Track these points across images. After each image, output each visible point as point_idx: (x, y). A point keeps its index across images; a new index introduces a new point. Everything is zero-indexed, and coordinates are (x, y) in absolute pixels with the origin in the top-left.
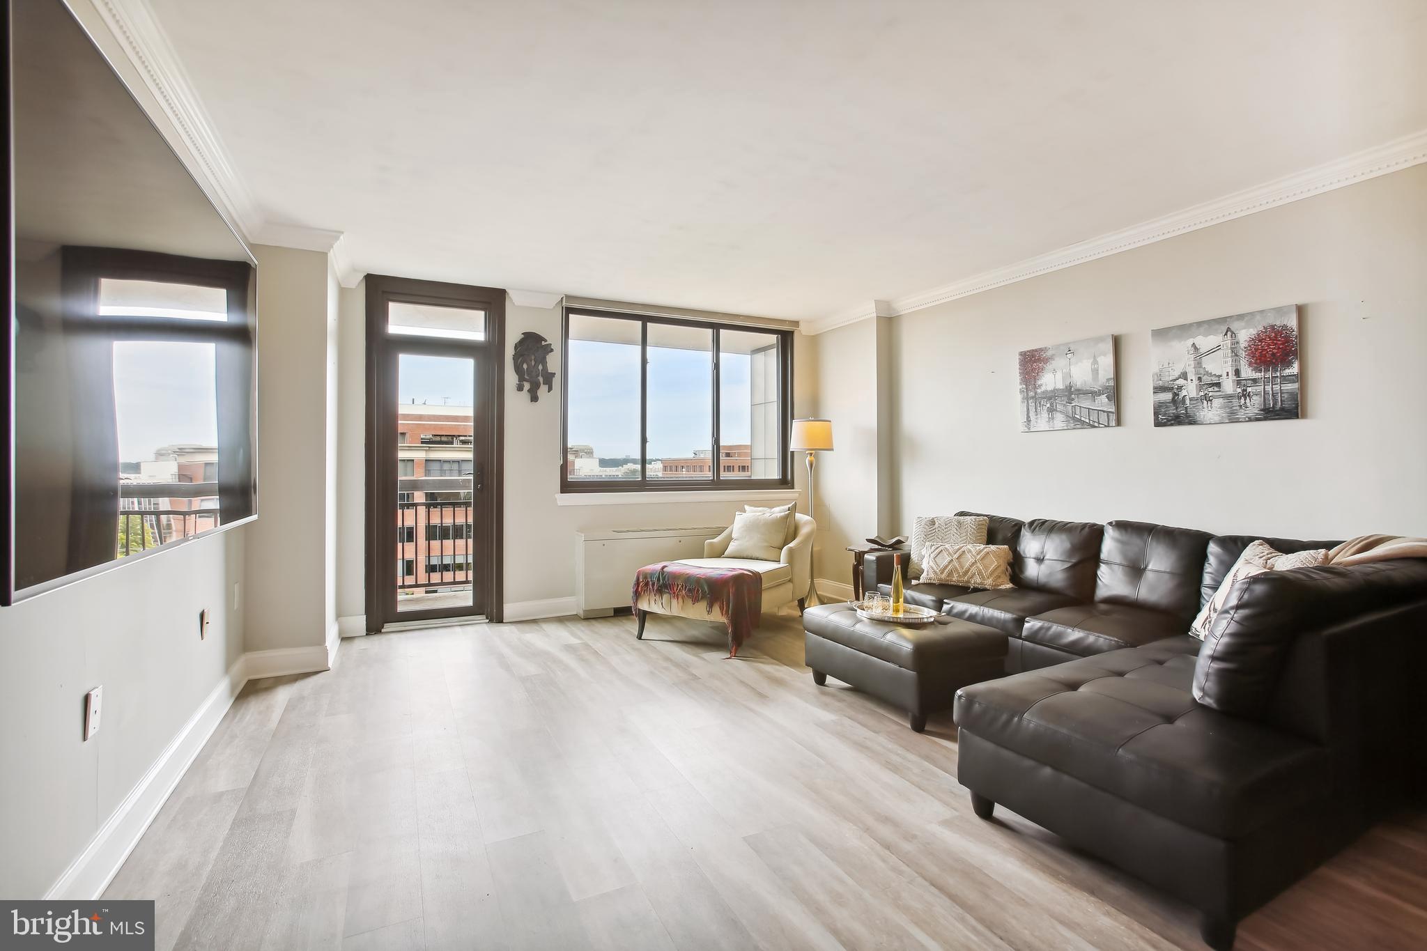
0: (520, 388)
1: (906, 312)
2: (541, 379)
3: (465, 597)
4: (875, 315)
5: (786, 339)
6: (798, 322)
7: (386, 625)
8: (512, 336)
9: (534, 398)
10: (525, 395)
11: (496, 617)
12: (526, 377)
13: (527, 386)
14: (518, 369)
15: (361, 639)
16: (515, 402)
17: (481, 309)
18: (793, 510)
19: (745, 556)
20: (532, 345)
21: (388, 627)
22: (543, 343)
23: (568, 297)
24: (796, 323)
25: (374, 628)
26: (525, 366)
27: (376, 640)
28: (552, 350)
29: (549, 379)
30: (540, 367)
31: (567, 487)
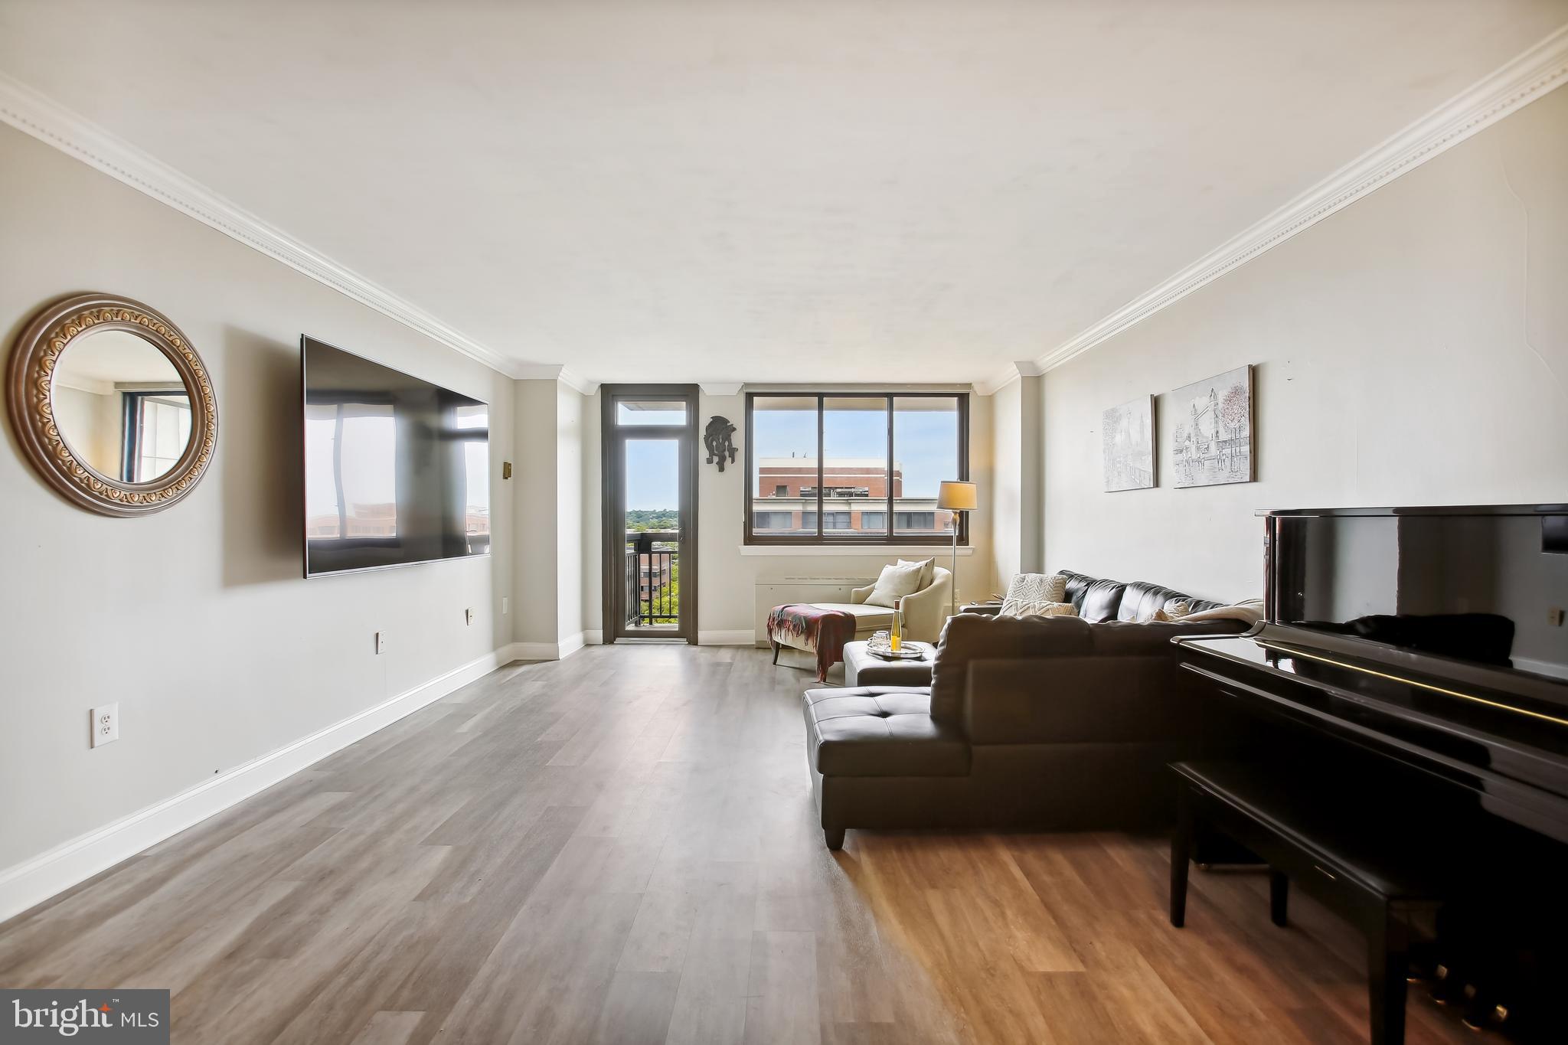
0: (710, 461)
1: (1049, 370)
2: (727, 453)
3: (674, 626)
4: (1019, 375)
5: (963, 399)
6: (971, 384)
7: (617, 639)
8: (704, 421)
9: (722, 469)
10: (714, 467)
11: (693, 641)
12: (715, 452)
13: (716, 459)
14: (709, 447)
15: (599, 647)
16: (707, 473)
17: (683, 401)
18: (930, 566)
19: (878, 603)
20: (720, 427)
21: (618, 640)
22: (728, 424)
23: (746, 385)
24: (969, 385)
25: (609, 640)
26: (714, 444)
27: (609, 649)
28: (734, 429)
29: (733, 452)
30: (727, 444)
31: (750, 539)
